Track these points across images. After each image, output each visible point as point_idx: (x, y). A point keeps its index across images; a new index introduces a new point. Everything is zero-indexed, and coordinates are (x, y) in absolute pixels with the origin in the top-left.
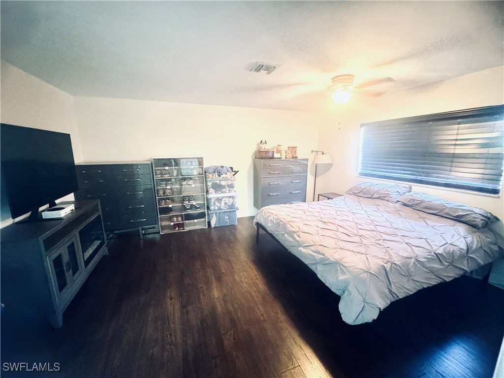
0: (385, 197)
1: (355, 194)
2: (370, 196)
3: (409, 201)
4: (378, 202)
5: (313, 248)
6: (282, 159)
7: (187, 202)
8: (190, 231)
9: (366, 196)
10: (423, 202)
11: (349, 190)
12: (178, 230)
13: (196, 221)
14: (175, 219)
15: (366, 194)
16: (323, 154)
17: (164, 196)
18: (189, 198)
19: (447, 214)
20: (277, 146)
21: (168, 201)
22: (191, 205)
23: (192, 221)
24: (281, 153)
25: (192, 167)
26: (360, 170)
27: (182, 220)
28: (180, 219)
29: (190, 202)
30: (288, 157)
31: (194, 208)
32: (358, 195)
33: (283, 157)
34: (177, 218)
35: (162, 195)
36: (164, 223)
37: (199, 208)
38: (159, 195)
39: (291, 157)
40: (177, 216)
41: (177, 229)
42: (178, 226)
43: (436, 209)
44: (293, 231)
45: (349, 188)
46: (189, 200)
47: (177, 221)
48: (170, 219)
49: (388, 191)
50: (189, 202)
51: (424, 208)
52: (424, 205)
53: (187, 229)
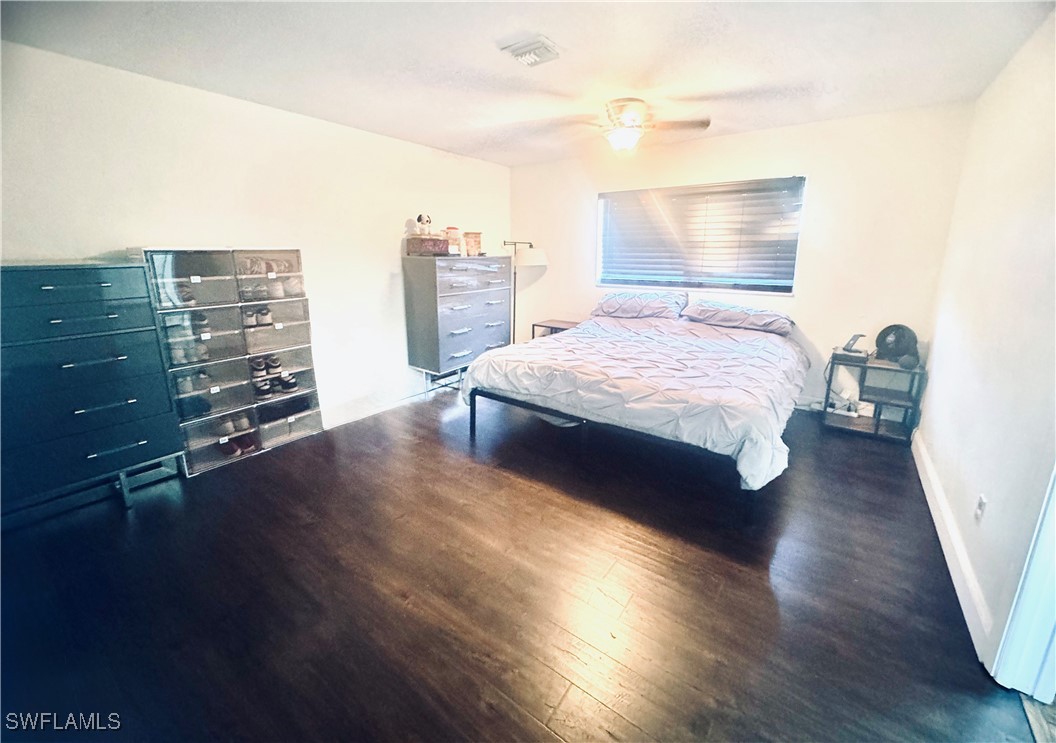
0: (662, 312)
1: (609, 314)
2: (635, 315)
3: (700, 314)
4: (654, 321)
5: (656, 397)
6: (462, 256)
7: (264, 373)
8: (276, 450)
9: (629, 316)
10: (717, 312)
11: (596, 310)
12: (242, 453)
13: (291, 419)
14: (230, 425)
15: (628, 313)
16: (531, 246)
17: (190, 363)
18: (269, 363)
19: (752, 324)
20: (445, 229)
21: (202, 376)
22: (272, 380)
23: (283, 421)
24: (458, 245)
25: (272, 275)
26: (600, 276)
27: (252, 425)
28: (245, 422)
29: (272, 371)
30: (471, 253)
31: (280, 388)
32: (613, 315)
33: (464, 254)
34: (233, 421)
35: (184, 361)
36: (197, 444)
37: (294, 385)
38: (175, 363)
39: (477, 253)
40: (235, 417)
41: (239, 452)
42: (240, 446)
43: (736, 321)
44: (596, 381)
45: (597, 307)
46: (268, 367)
47: (237, 431)
48: (213, 429)
49: (664, 303)
50: (268, 373)
51: (722, 320)
52: (721, 315)
53: (268, 445)
